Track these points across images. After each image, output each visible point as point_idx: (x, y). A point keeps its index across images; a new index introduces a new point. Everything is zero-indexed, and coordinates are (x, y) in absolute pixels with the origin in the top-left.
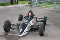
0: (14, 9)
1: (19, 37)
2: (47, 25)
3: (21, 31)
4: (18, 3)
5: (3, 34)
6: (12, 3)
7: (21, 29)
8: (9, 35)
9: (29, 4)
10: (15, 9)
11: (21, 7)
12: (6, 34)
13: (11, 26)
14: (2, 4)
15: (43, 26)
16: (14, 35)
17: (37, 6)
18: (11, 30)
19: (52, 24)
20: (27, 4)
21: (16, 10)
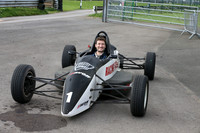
1: (64, 121)
2: (157, 79)
3: (68, 100)
4: (60, 9)
5: (9, 109)
6: (41, 8)
7: (70, 95)
8: (29, 112)
9: (99, 12)
11: (70, 22)
12: (18, 111)
13: (38, 84)
14: (7, 10)
15: (142, 83)
16: (46, 112)
17: (124, 19)
18: (35, 96)
19: (172, 76)
20: (93, 12)
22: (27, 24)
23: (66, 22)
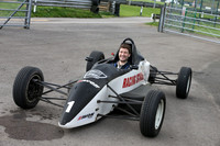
0: (92, 32)
10: (97, 33)
11: (121, 28)
19: (211, 97)
21: (99, 35)
22: (72, 26)
23: (116, 28)
